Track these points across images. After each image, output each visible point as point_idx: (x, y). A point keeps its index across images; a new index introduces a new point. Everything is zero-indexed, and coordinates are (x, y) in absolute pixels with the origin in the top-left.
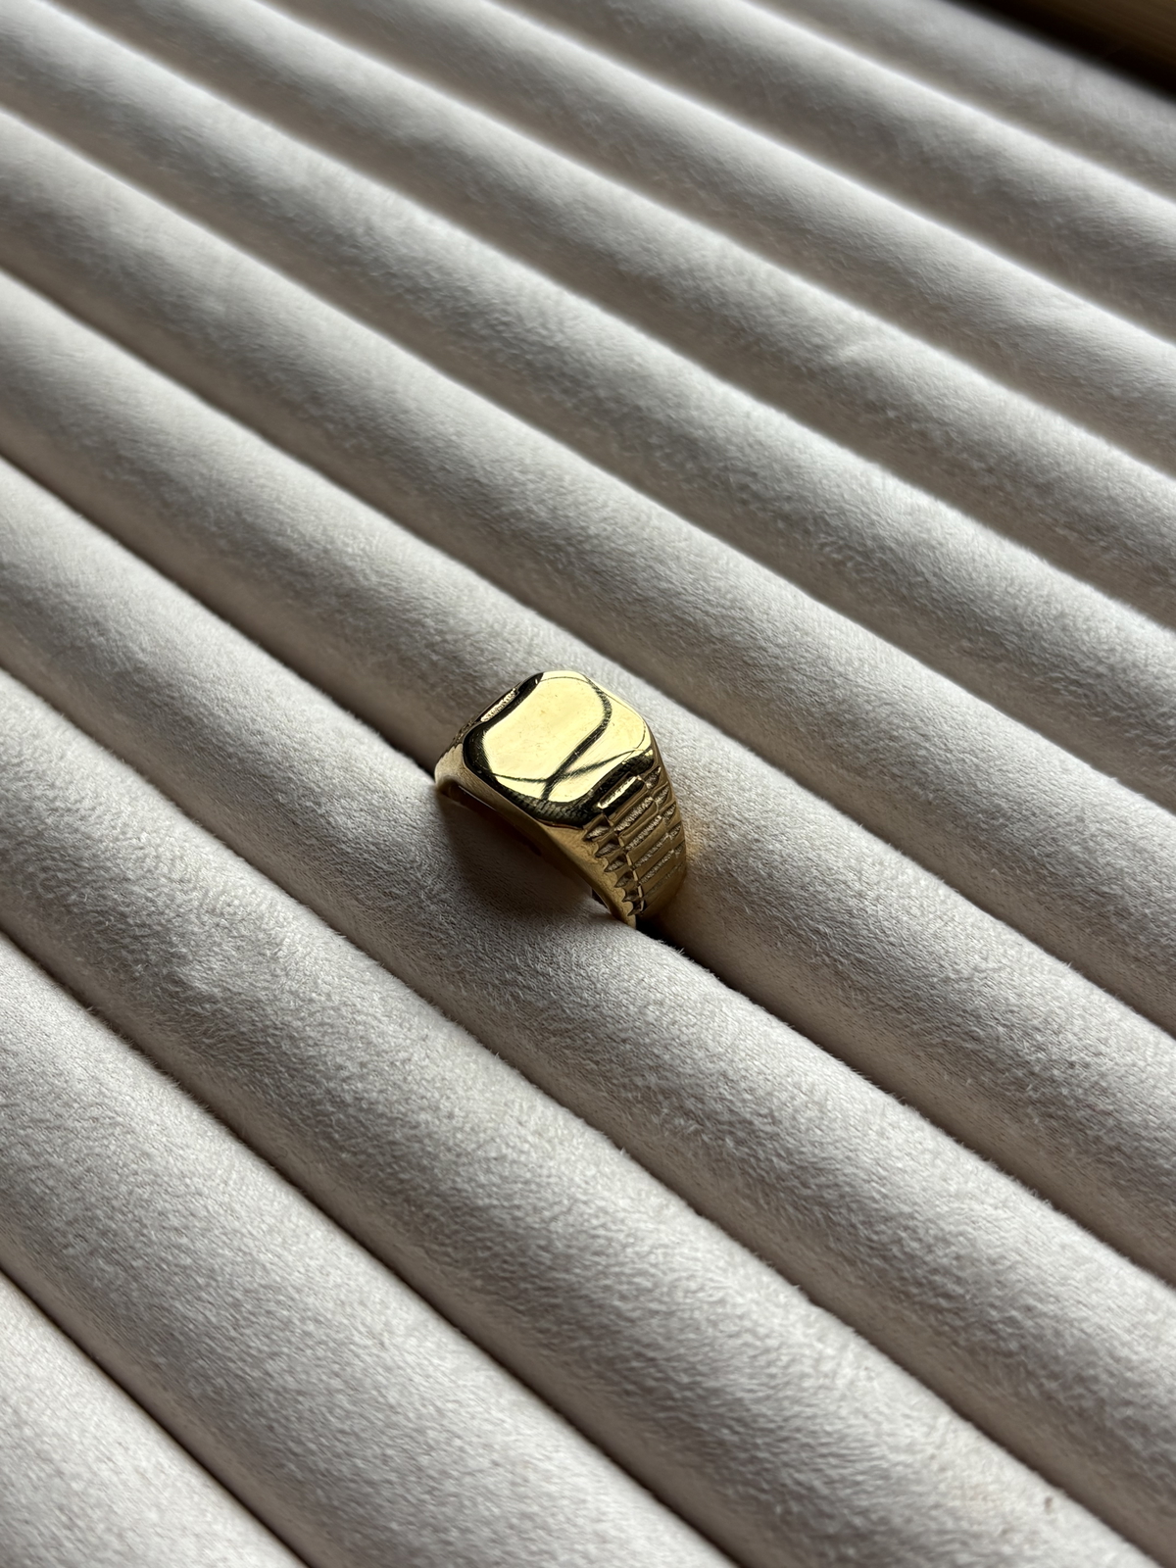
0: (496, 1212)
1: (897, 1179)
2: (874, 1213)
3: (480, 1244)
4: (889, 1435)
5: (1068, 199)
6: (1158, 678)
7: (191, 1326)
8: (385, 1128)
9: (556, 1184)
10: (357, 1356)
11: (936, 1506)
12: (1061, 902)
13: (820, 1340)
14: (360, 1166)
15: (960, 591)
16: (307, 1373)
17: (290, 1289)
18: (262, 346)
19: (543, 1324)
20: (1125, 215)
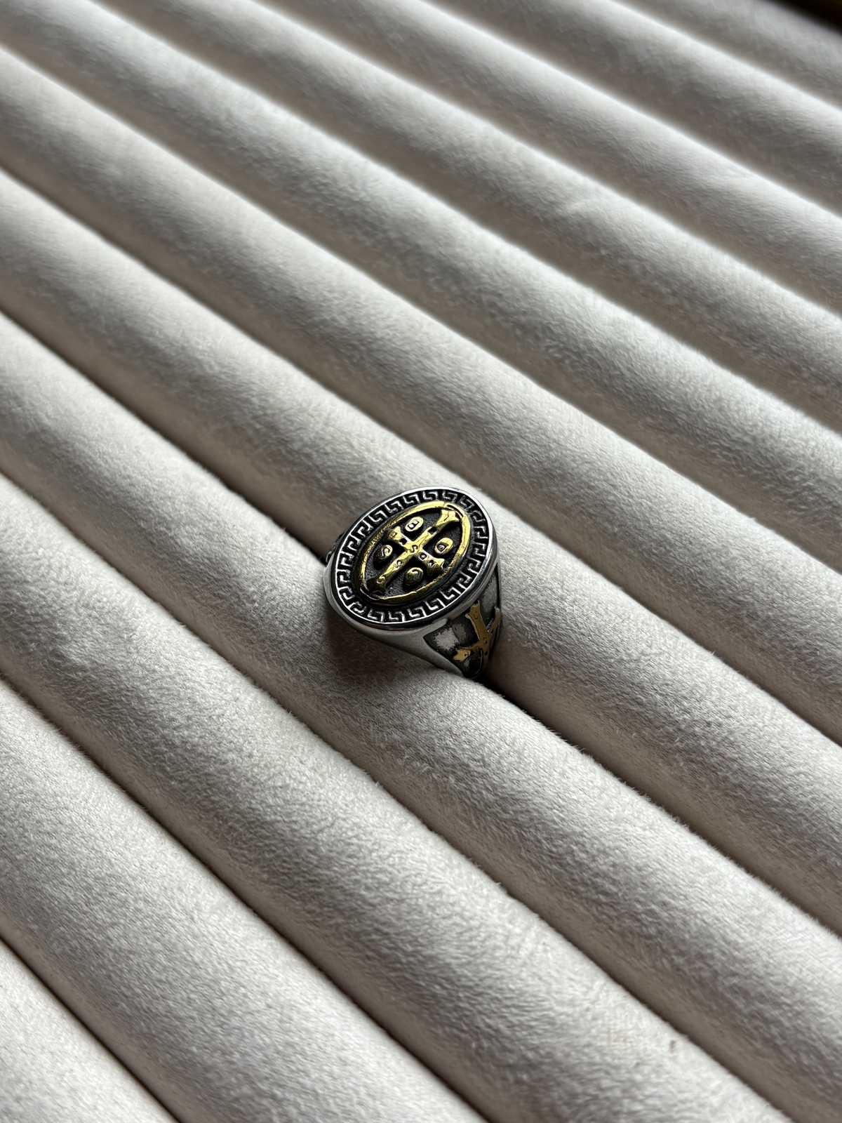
0: (280, 825)
1: (571, 807)
2: (554, 832)
3: (266, 848)
4: (557, 993)
5: (742, 97)
6: (788, 446)
7: (56, 903)
8: (203, 764)
9: (324, 806)
10: (173, 927)
11: (589, 1045)
12: (708, 607)
13: (510, 922)
14: (184, 791)
15: (646, 381)
16: (137, 938)
17: (128, 877)
18: (146, 200)
19: (310, 907)
20: (784, 109)
